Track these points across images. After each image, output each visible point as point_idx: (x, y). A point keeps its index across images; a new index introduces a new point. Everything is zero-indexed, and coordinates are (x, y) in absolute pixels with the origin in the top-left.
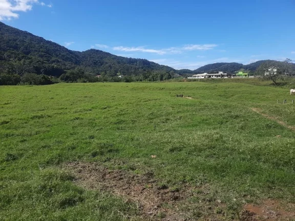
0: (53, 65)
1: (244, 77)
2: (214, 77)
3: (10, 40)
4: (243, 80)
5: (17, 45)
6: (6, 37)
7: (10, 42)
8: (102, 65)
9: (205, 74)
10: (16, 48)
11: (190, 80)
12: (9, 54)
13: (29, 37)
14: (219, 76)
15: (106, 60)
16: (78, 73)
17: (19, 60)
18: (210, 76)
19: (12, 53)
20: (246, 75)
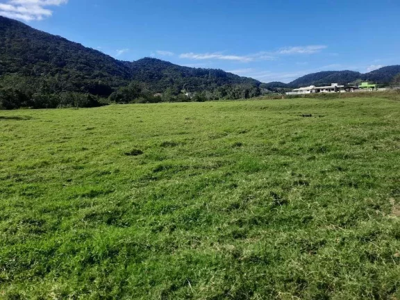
0: (96, 80)
1: (370, 90)
2: (324, 91)
3: (39, 49)
4: (369, 95)
5: (48, 54)
6: (34, 43)
7: (39, 51)
8: (160, 79)
9: (312, 87)
10: (47, 59)
11: (290, 97)
12: (39, 67)
13: (62, 44)
14: (333, 89)
15: (165, 73)
16: (133, 91)
17: (53, 75)
18: (319, 90)
19: (43, 66)
20: (373, 87)
